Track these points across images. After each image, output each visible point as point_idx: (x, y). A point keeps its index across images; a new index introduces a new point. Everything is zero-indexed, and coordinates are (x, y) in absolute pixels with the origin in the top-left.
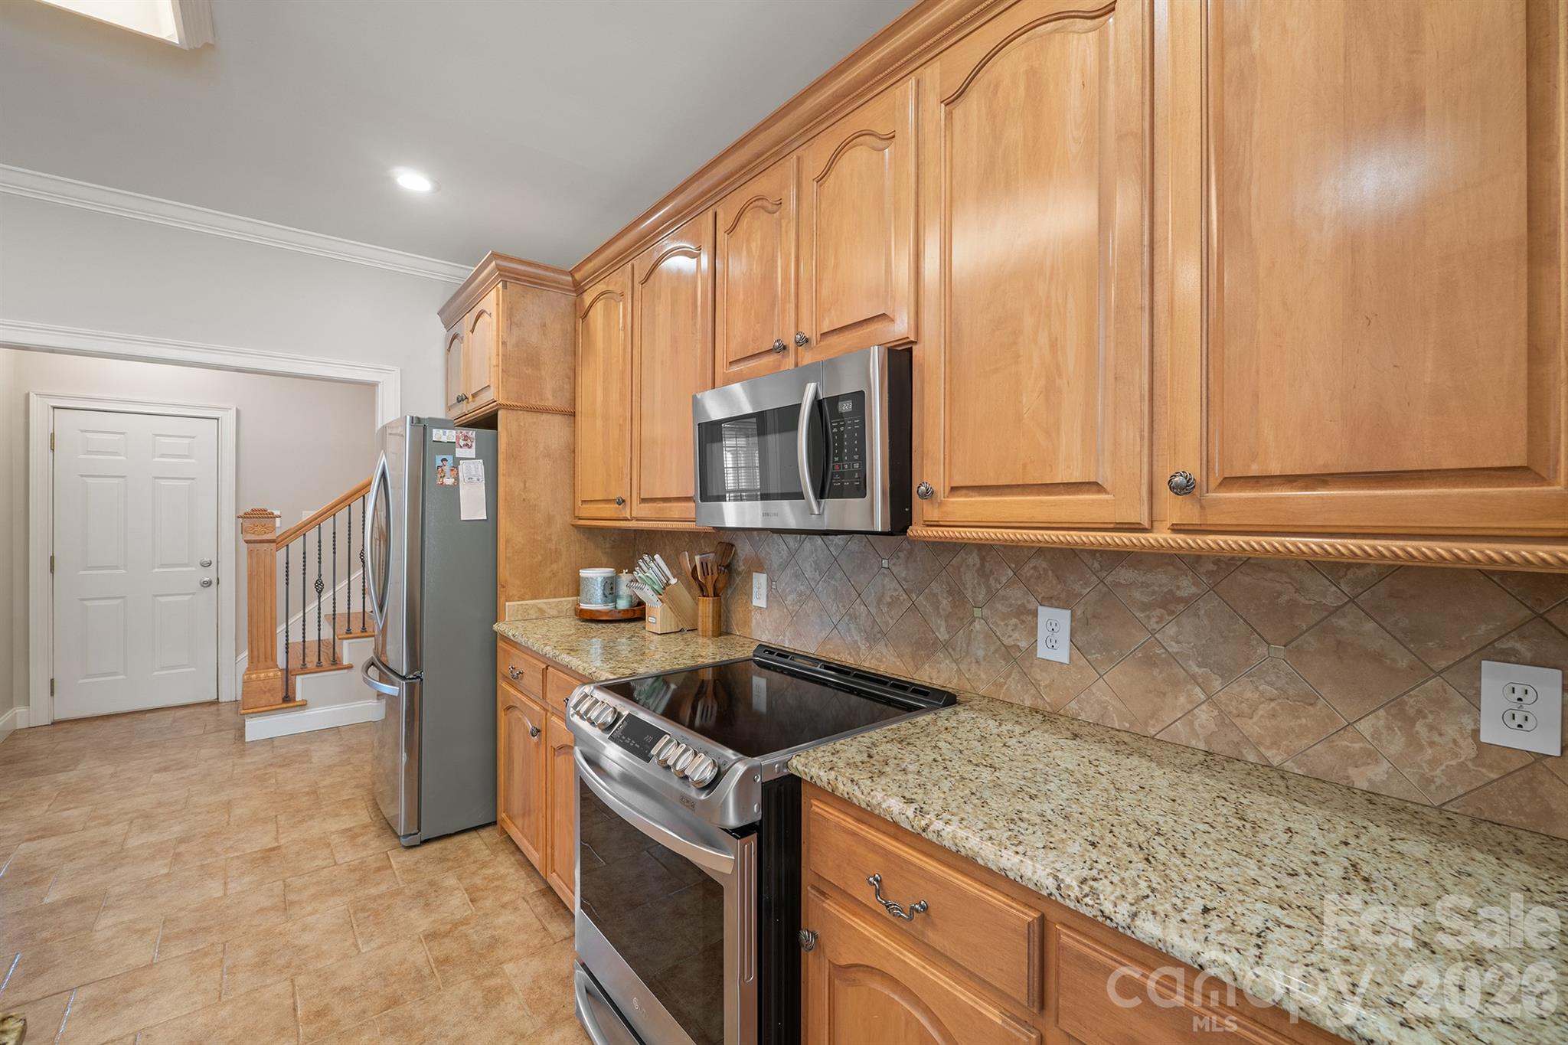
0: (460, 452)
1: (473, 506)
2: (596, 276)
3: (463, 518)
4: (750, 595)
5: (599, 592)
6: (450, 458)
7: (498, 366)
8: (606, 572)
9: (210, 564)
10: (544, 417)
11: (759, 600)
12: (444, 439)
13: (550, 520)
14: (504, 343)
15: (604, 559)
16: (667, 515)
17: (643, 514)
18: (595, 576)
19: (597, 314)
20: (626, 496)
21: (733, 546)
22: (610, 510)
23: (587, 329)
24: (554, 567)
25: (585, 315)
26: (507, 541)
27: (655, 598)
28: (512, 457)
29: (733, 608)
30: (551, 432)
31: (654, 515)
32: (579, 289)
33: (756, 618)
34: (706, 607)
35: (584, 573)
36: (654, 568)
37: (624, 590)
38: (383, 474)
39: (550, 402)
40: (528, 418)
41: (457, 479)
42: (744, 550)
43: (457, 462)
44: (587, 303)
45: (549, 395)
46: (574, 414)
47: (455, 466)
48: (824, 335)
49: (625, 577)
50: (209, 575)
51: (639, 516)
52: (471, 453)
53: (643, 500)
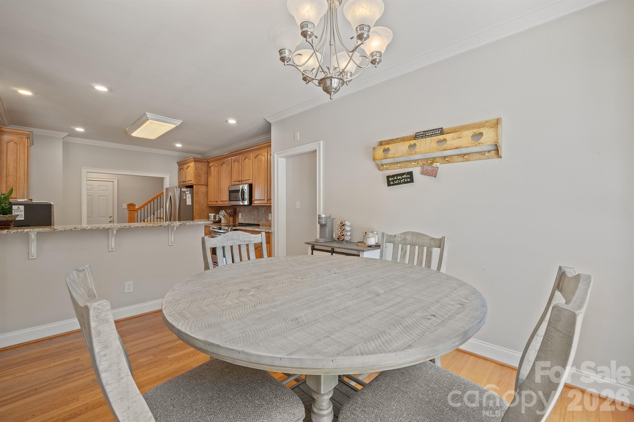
0: (186, 193)
1: (189, 202)
2: (212, 161)
3: (187, 204)
4: (239, 216)
5: (213, 218)
6: (185, 194)
7: (193, 177)
8: (214, 214)
9: (111, 217)
10: (202, 186)
11: (240, 217)
12: (184, 190)
13: (203, 205)
14: (195, 173)
15: (213, 212)
16: (225, 203)
17: (221, 203)
18: (212, 215)
19: (212, 168)
20: (218, 201)
21: (236, 209)
22: (215, 203)
23: (210, 171)
24: (204, 213)
25: (210, 167)
26: (195, 209)
27: (223, 217)
28: (196, 193)
29: (236, 219)
30: (203, 189)
31: (222, 204)
32: (208, 162)
33: (240, 220)
34: (231, 218)
35: (209, 214)
36: (222, 212)
37: (217, 217)
38: (171, 196)
39: (203, 183)
40: (199, 186)
41: (186, 197)
42: (238, 209)
43: (186, 194)
44: (210, 166)
45: (203, 182)
46: (208, 185)
47: (186, 195)
48: (244, 180)
49: (217, 215)
50: (111, 219)
51: (220, 204)
52: (189, 193)
53: (221, 201)
